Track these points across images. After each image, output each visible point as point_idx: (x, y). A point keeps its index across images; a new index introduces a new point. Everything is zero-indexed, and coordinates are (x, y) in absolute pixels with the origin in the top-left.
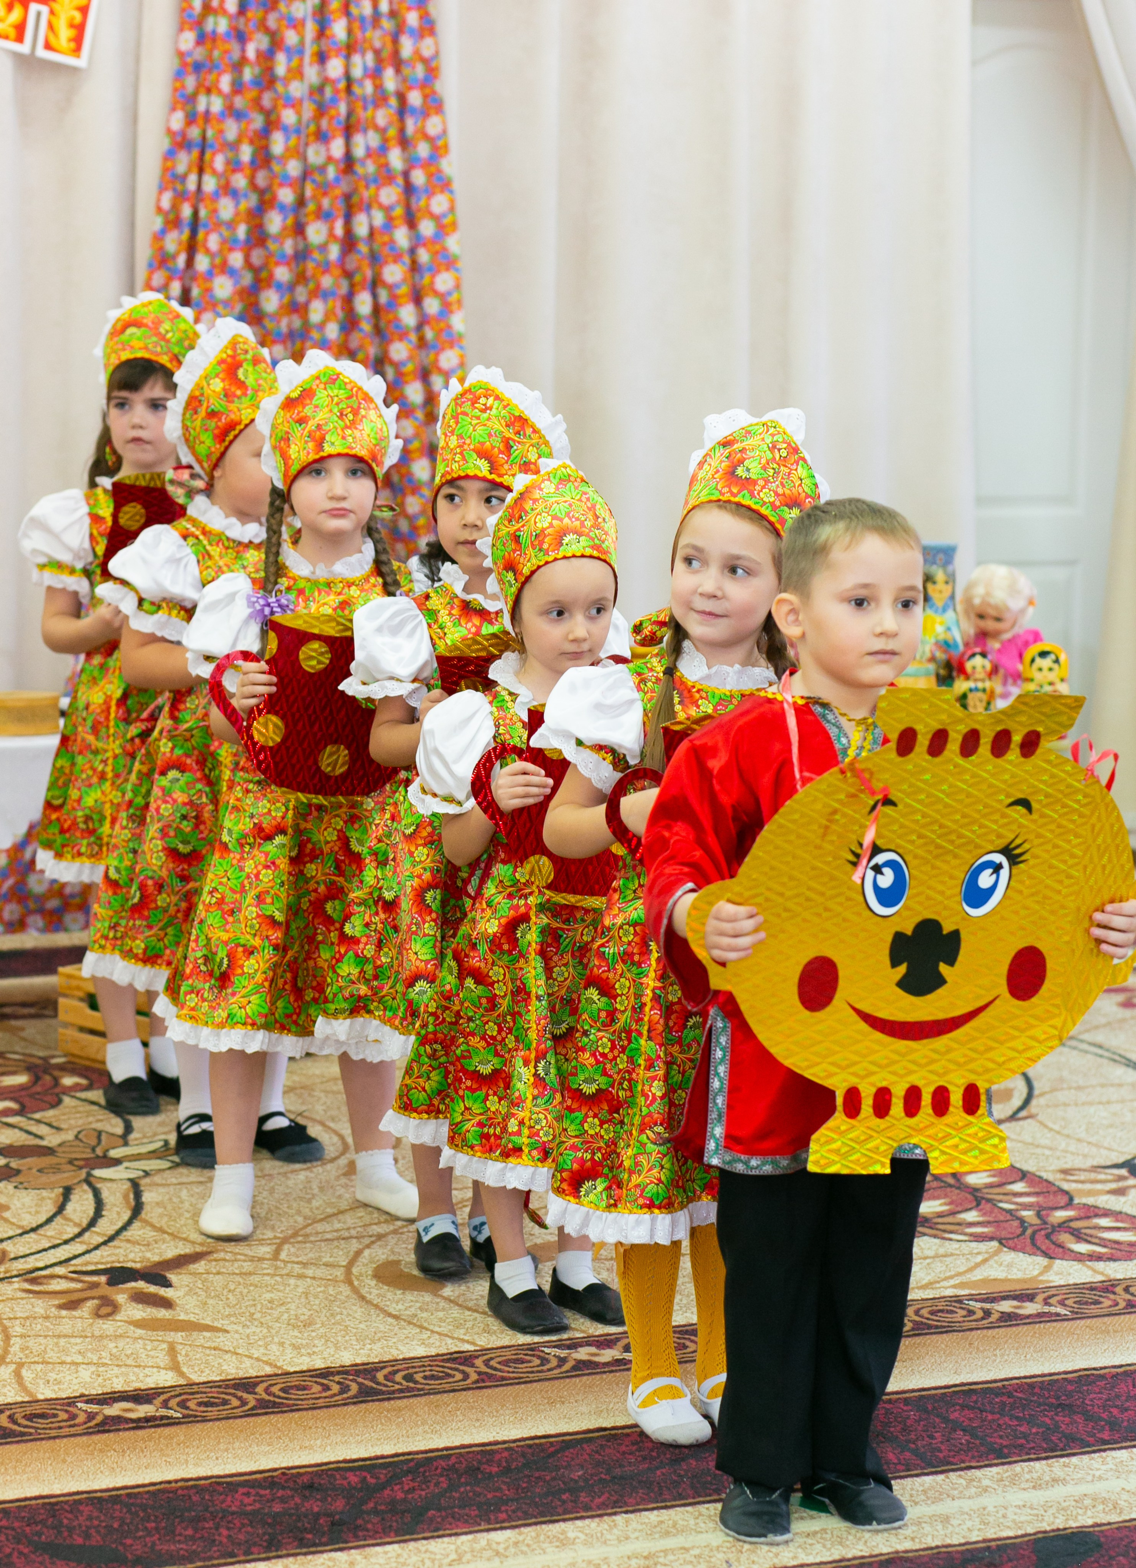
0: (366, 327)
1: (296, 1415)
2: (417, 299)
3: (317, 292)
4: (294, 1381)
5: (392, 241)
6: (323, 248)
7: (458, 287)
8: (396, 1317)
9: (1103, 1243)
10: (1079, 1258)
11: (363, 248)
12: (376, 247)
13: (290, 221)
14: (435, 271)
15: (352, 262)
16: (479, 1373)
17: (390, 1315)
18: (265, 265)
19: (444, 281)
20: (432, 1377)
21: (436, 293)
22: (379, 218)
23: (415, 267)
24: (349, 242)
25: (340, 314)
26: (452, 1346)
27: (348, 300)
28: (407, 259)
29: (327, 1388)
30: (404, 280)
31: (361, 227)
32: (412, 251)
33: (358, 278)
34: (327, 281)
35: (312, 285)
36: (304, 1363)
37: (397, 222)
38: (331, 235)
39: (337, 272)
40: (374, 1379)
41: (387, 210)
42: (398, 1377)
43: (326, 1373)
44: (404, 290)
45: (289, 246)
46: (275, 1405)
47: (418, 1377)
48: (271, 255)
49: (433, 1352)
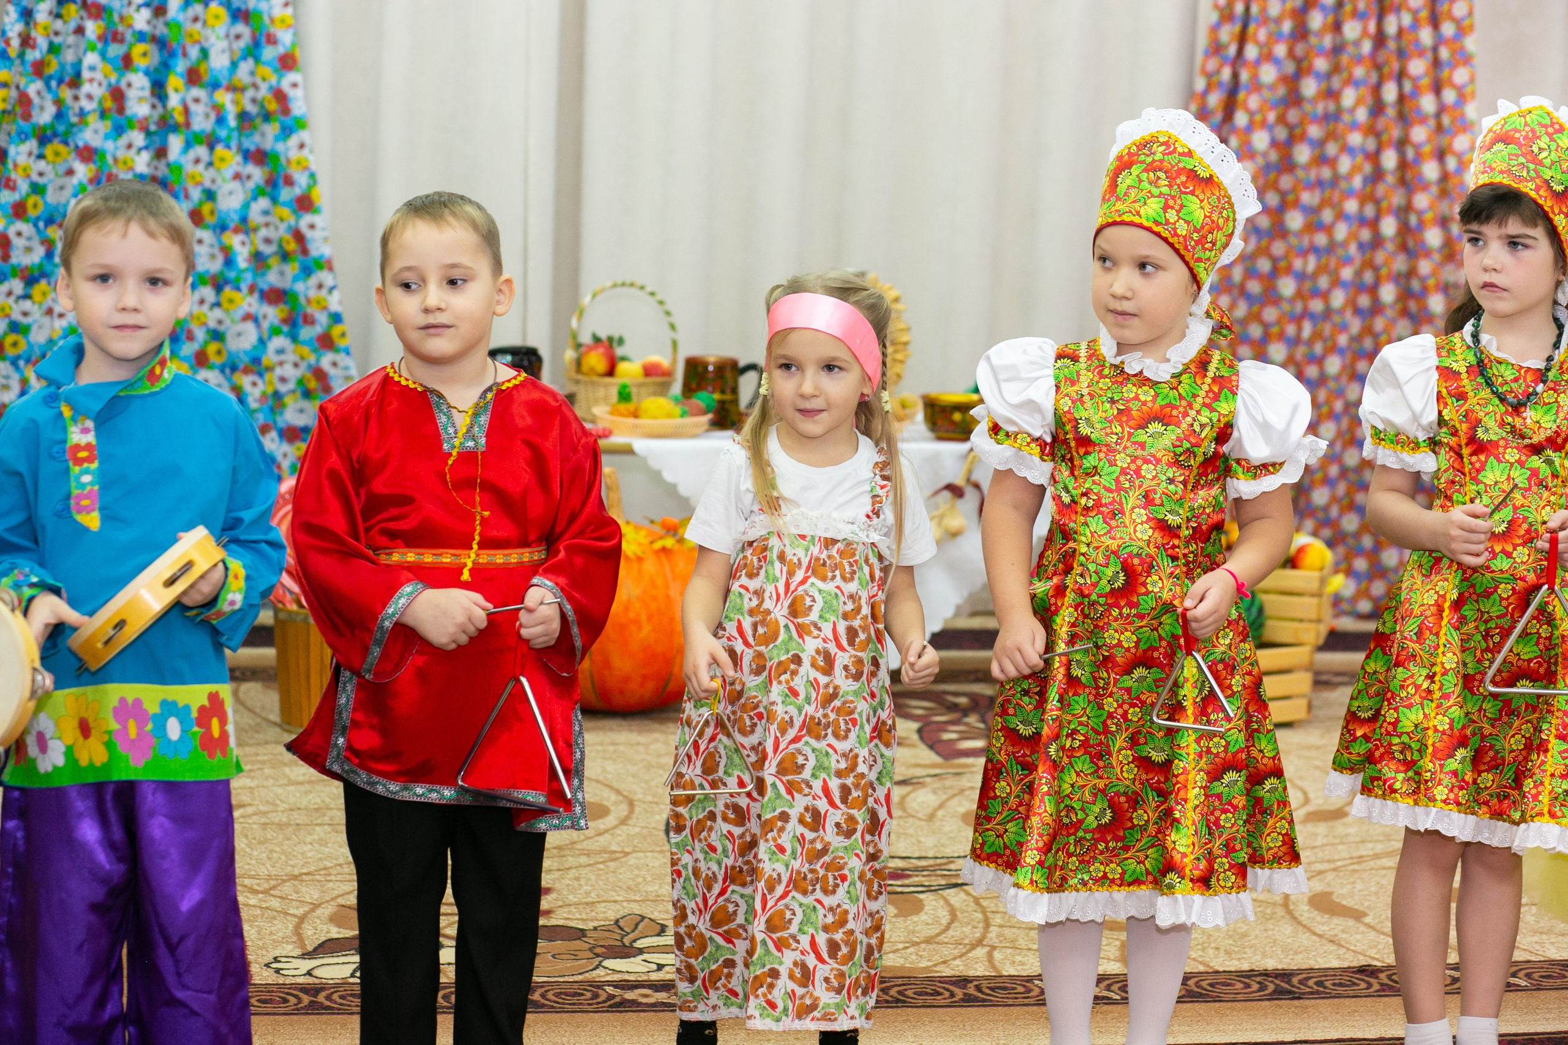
0: (1391, 112)
1: (1217, 1005)
2: (1437, 88)
3: (1350, 81)
4: (1221, 978)
5: (1417, 41)
6: (1357, 43)
7: (1472, 80)
8: (1320, 936)
11: (1392, 45)
12: (1404, 44)
13: (1330, 19)
14: (1453, 66)
15: (1381, 56)
16: (1382, 985)
17: (1315, 934)
18: (1306, 57)
19: (1460, 76)
20: (1341, 985)
21: (1453, 86)
22: (1407, 19)
23: (1436, 63)
24: (1380, 39)
25: (1370, 101)
26: (1362, 961)
27: (1377, 89)
28: (1429, 56)
29: (1248, 986)
30: (1426, 74)
31: (1391, 26)
32: (1435, 49)
33: (1386, 70)
34: (1359, 72)
35: (1345, 75)
36: (1233, 965)
37: (1423, 23)
38: (1365, 33)
39: (1368, 63)
40: (1289, 982)
41: (1415, 13)
42: (1311, 983)
43: (1250, 974)
44: (1425, 82)
45: (1328, 41)
46: (1201, 995)
47: (1328, 984)
48: (1311, 47)
49: (1346, 964)
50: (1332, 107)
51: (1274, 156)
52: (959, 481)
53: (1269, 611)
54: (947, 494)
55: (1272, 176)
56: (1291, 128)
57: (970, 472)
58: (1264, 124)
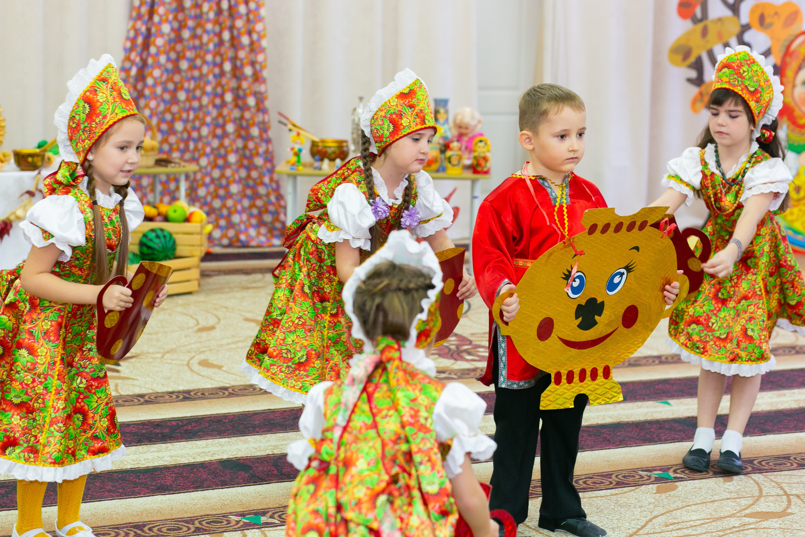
1: (158, 405)
4: (160, 395)
8: (203, 376)
9: (478, 356)
10: (467, 361)
16: (229, 393)
17: (200, 375)
20: (212, 394)
26: (221, 385)
29: (171, 397)
36: (165, 389)
40: (190, 395)
42: (199, 394)
43: (172, 393)
46: (151, 401)
47: (206, 394)
49: (214, 386)
50: (198, 11)
51: (173, 35)
52: (32, 189)
53: (178, 242)
54: (27, 196)
55: (172, 45)
56: (180, 22)
57: (37, 185)
58: (167, 21)
